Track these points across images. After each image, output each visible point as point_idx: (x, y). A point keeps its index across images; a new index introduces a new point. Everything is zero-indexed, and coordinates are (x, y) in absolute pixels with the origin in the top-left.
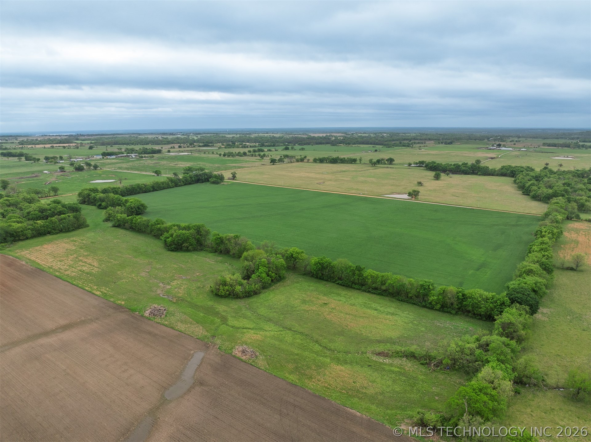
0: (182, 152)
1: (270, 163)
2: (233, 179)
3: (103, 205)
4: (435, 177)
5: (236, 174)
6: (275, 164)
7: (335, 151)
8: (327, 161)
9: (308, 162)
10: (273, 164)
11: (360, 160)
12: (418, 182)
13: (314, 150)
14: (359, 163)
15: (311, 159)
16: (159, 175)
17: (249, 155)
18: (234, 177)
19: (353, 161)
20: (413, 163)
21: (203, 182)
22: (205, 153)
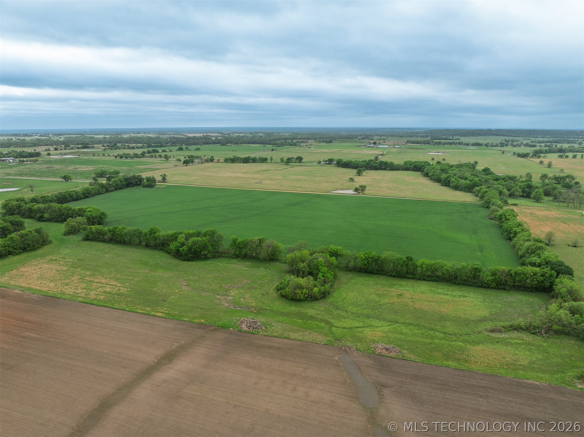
0: (65, 154)
1: (183, 164)
2: (164, 182)
3: (45, 216)
4: (357, 173)
5: (167, 176)
6: (188, 165)
7: (233, 151)
8: (237, 161)
9: (218, 162)
10: (187, 165)
11: (271, 159)
12: (350, 178)
13: (211, 150)
14: (270, 162)
15: (222, 160)
16: (68, 181)
17: (148, 157)
18: (164, 179)
19: (264, 160)
20: (322, 161)
21: (133, 186)
22: (94, 155)
